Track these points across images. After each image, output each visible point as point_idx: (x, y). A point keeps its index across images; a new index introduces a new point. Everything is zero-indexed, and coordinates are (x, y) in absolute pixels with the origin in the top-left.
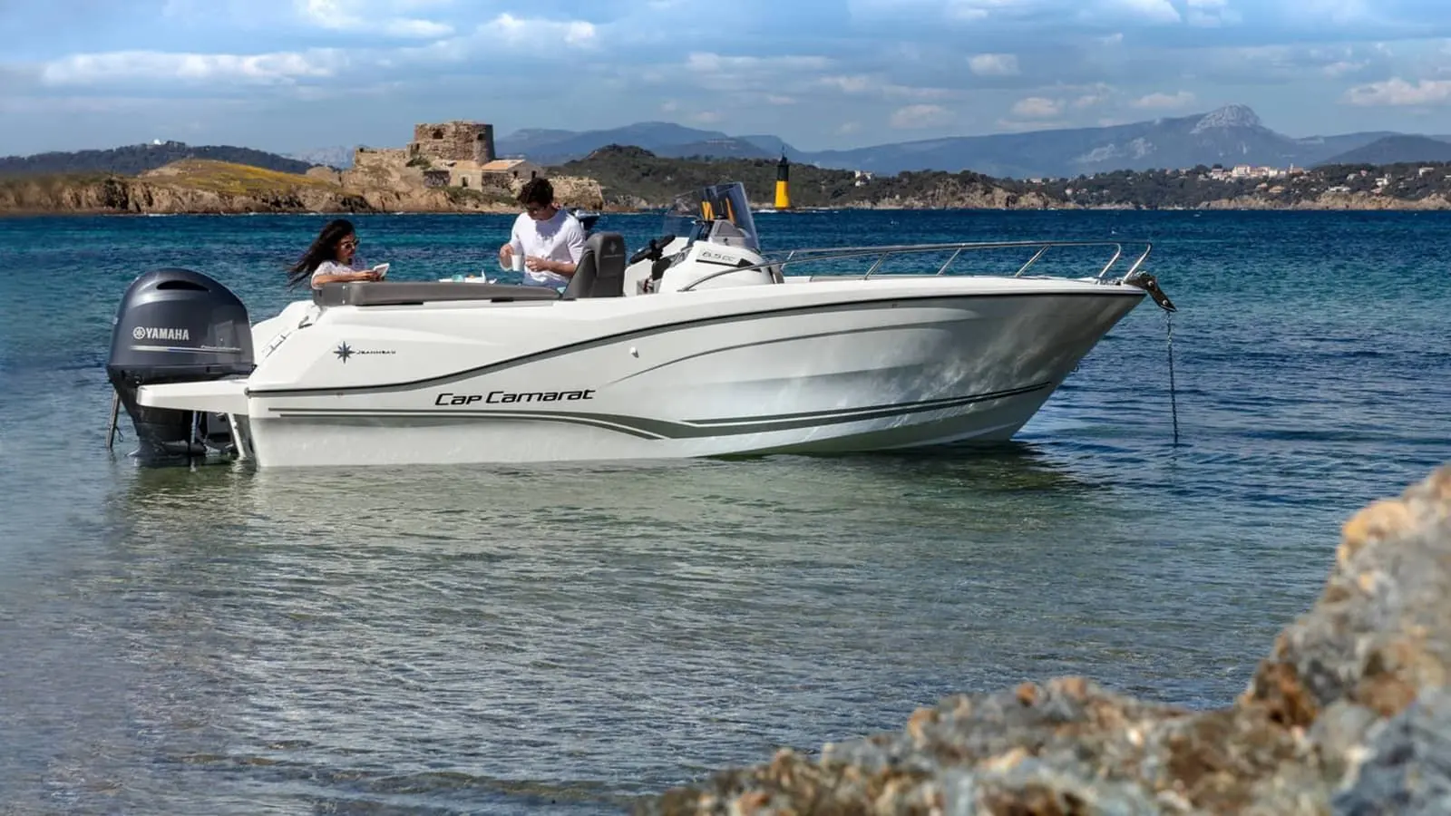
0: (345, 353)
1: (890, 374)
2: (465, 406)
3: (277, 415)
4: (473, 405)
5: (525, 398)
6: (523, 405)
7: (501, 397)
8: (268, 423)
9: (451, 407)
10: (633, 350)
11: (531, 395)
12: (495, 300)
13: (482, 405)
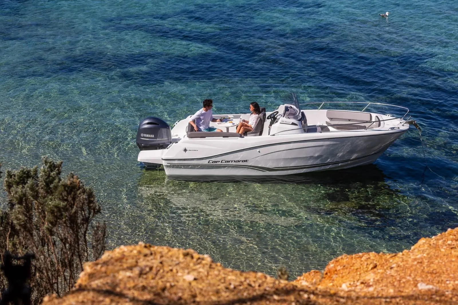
0: (185, 150)
1: (318, 157)
2: (215, 163)
3: (169, 164)
4: (218, 163)
5: (231, 162)
6: (230, 163)
7: (225, 161)
8: (167, 166)
9: (212, 163)
10: (258, 151)
11: (232, 161)
12: (224, 137)
13: (220, 163)
